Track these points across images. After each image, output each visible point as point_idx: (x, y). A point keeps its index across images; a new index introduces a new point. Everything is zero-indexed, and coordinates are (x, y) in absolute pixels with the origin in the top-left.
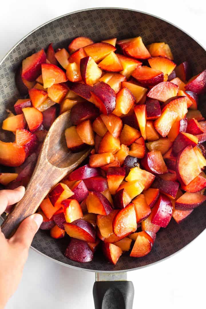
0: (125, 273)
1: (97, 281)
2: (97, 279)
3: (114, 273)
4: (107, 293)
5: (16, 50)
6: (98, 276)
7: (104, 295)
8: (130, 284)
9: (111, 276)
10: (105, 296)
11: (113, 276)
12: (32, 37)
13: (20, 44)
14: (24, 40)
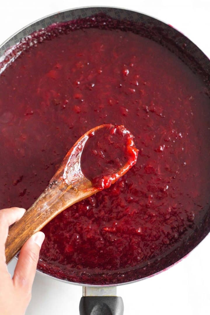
0: (114, 288)
1: (84, 296)
2: (84, 294)
3: (102, 288)
4: (95, 309)
5: (5, 46)
6: (85, 291)
7: (91, 311)
8: (119, 300)
9: (100, 290)
10: (92, 313)
11: (101, 291)
12: (22, 34)
13: (10, 40)
14: (14, 37)
